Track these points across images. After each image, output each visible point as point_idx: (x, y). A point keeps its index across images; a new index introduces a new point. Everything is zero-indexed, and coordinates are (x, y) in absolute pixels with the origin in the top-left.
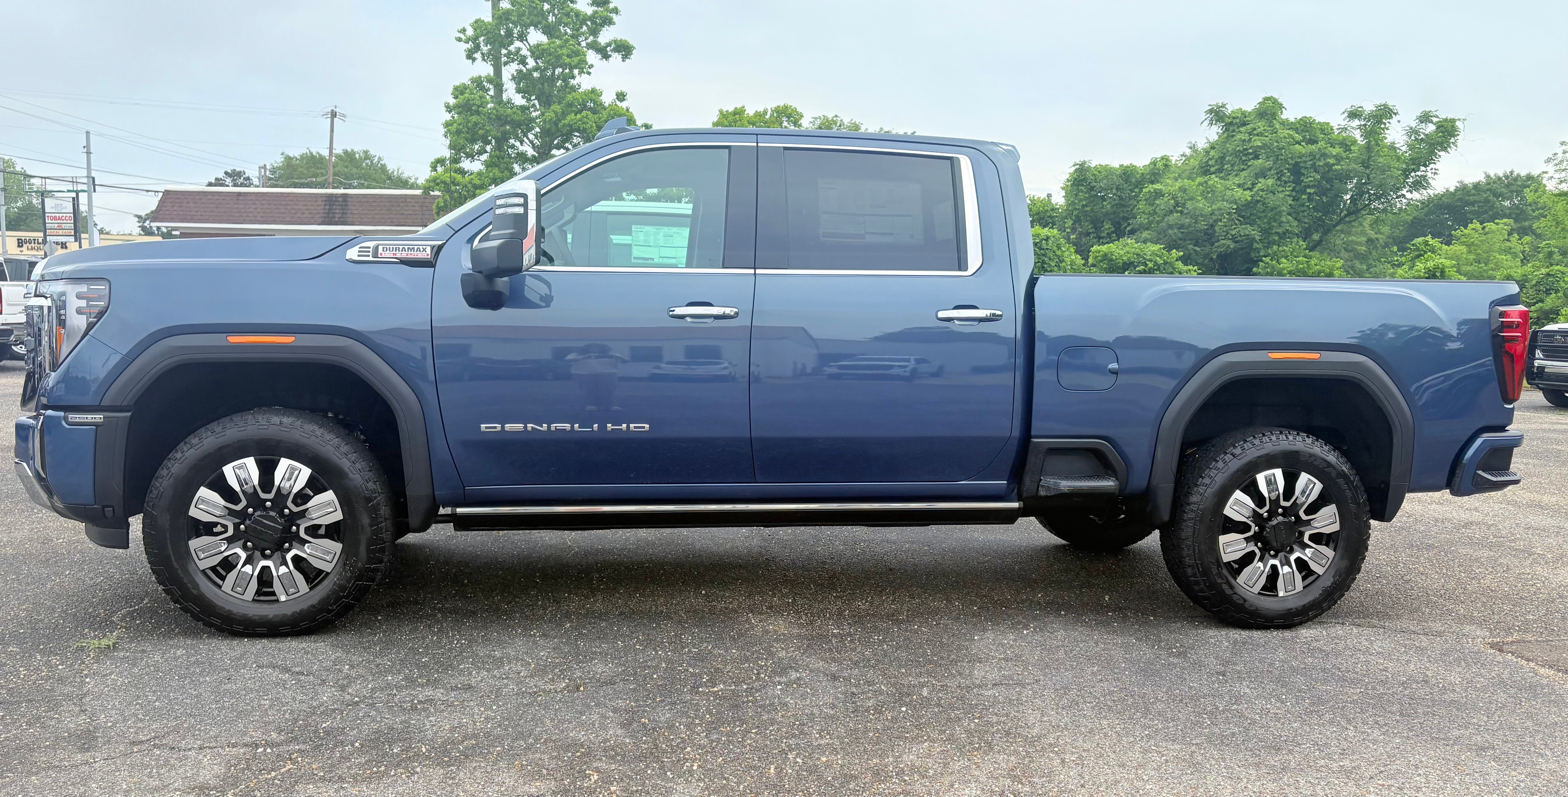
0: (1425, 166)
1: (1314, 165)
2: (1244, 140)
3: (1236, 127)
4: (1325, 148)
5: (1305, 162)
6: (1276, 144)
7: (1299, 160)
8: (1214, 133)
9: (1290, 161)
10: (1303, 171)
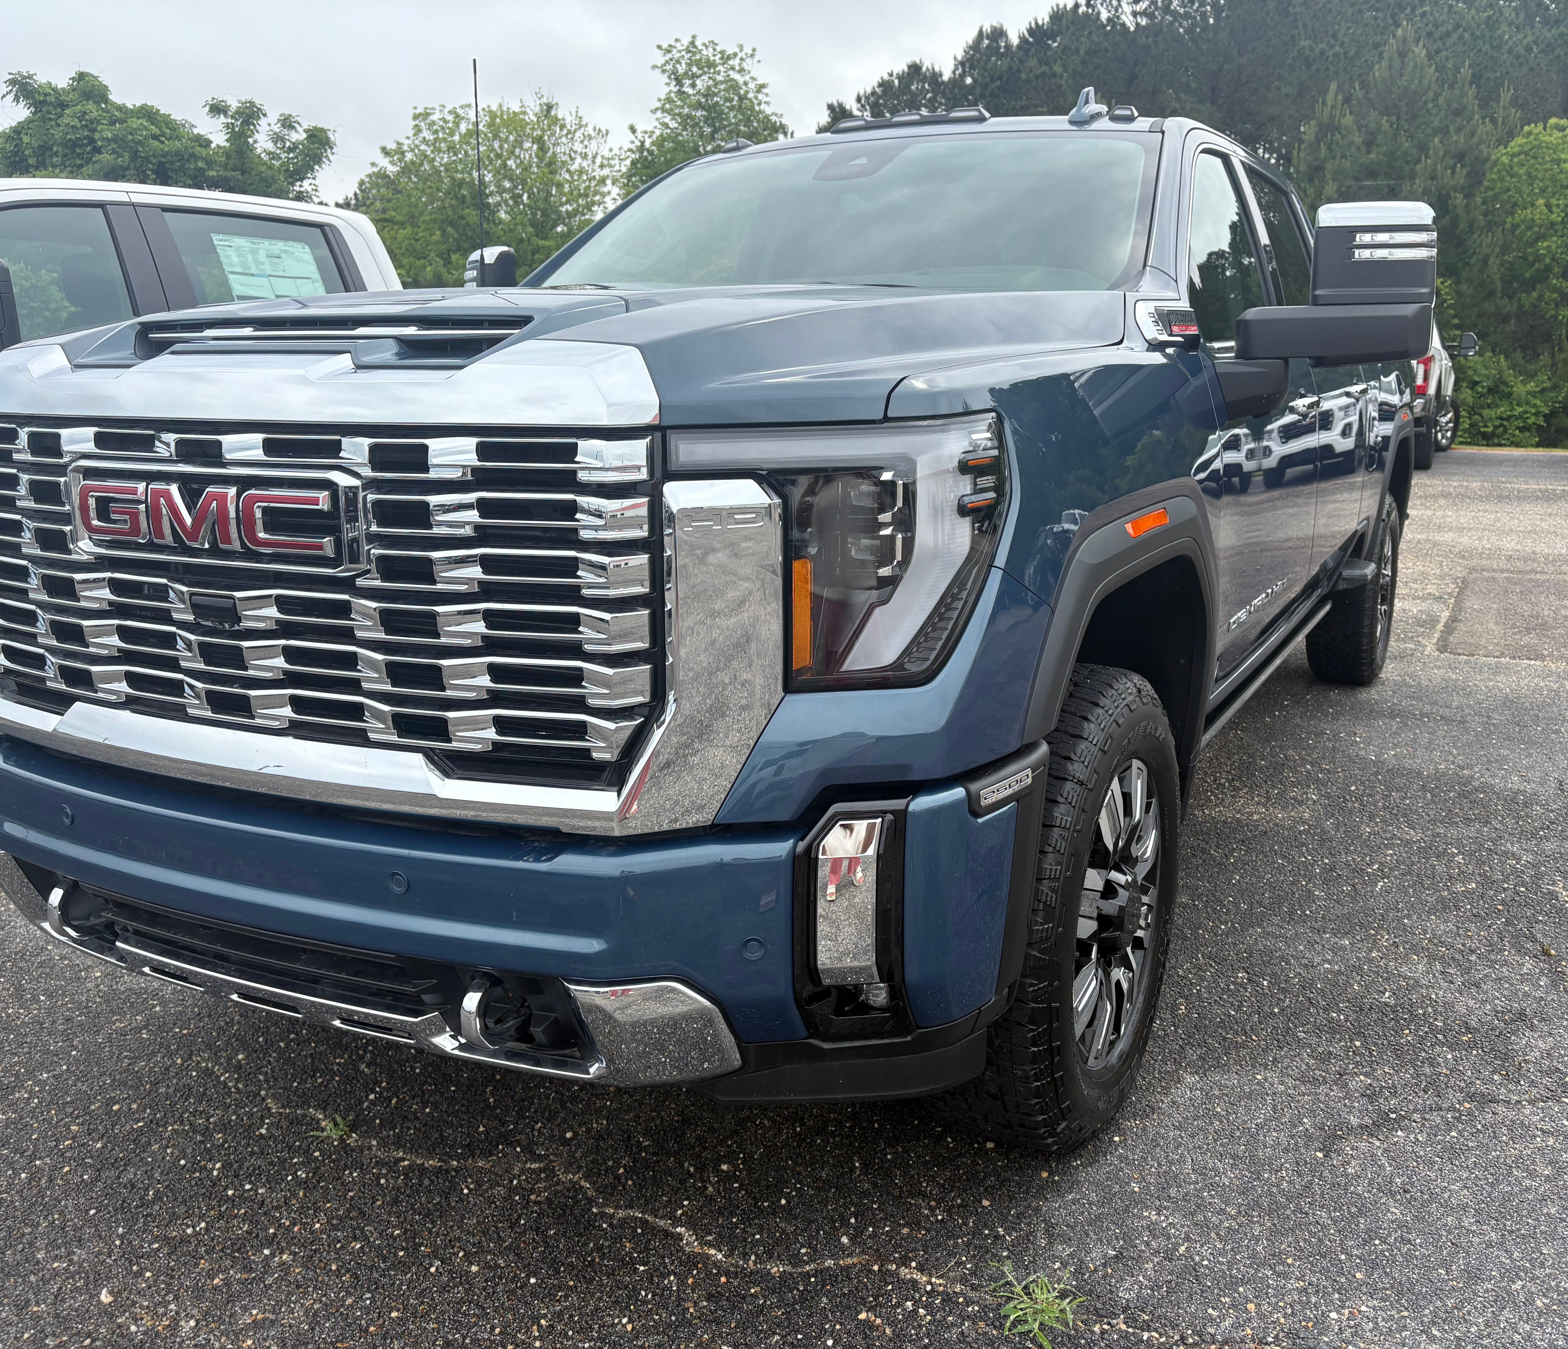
0: (302, 180)
1: (181, 167)
2: (74, 127)
3: (51, 108)
4: (193, 147)
5: (172, 163)
6: (130, 137)
7: (163, 160)
8: (21, 112)
9: (153, 161)
10: (170, 173)
